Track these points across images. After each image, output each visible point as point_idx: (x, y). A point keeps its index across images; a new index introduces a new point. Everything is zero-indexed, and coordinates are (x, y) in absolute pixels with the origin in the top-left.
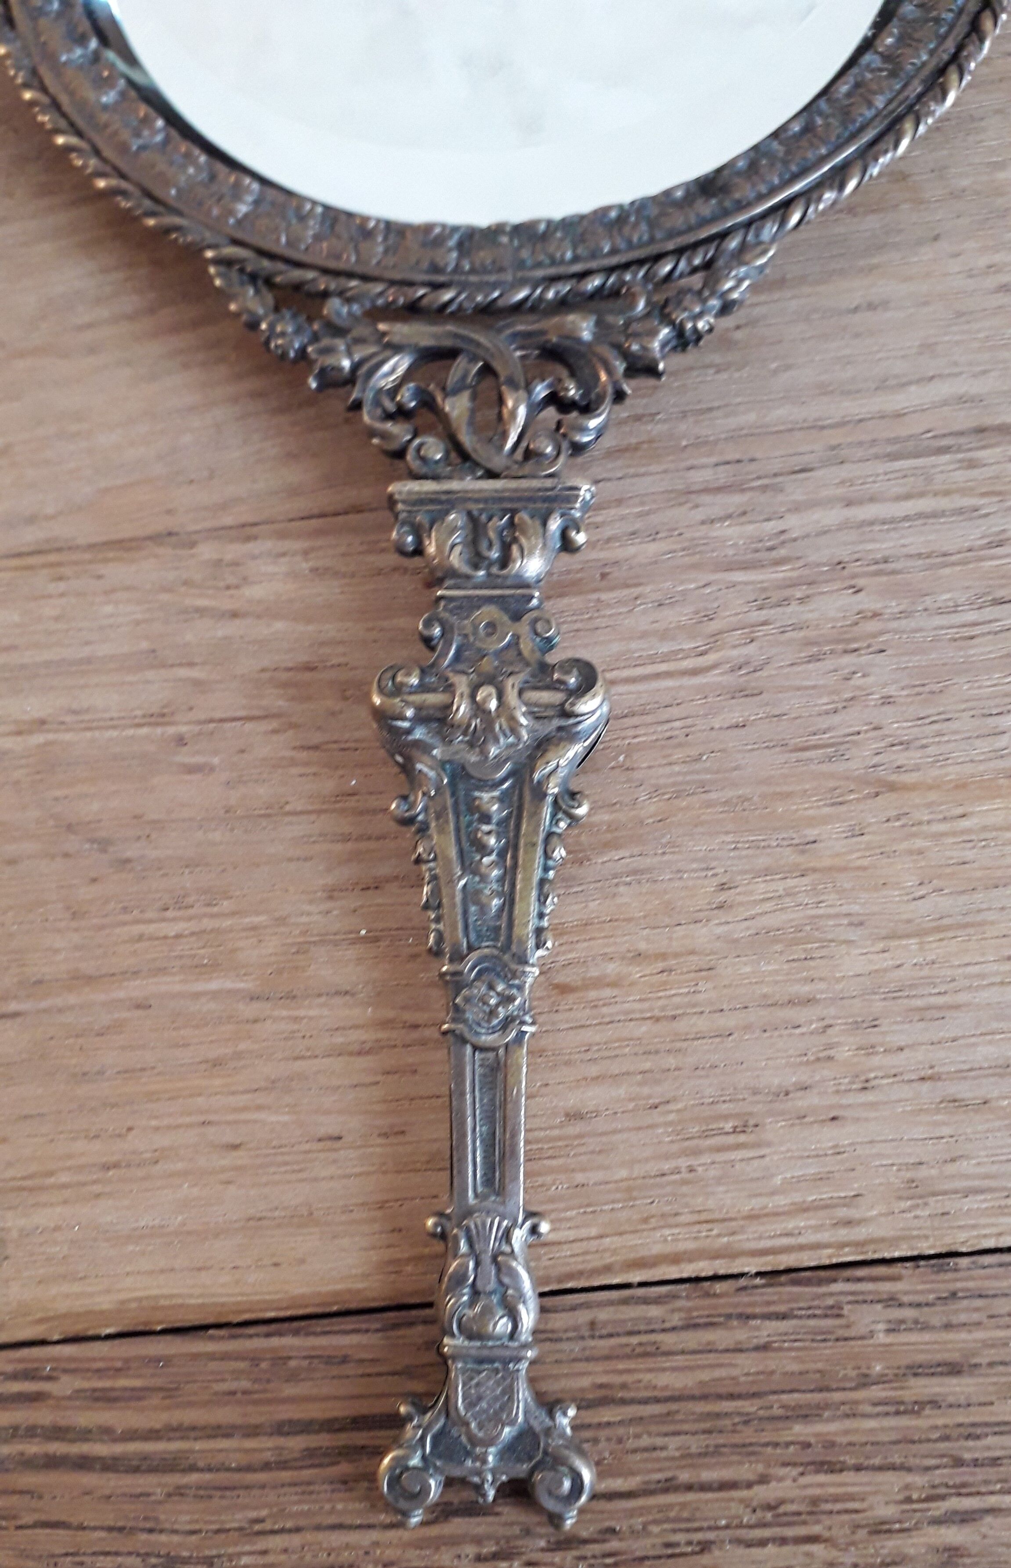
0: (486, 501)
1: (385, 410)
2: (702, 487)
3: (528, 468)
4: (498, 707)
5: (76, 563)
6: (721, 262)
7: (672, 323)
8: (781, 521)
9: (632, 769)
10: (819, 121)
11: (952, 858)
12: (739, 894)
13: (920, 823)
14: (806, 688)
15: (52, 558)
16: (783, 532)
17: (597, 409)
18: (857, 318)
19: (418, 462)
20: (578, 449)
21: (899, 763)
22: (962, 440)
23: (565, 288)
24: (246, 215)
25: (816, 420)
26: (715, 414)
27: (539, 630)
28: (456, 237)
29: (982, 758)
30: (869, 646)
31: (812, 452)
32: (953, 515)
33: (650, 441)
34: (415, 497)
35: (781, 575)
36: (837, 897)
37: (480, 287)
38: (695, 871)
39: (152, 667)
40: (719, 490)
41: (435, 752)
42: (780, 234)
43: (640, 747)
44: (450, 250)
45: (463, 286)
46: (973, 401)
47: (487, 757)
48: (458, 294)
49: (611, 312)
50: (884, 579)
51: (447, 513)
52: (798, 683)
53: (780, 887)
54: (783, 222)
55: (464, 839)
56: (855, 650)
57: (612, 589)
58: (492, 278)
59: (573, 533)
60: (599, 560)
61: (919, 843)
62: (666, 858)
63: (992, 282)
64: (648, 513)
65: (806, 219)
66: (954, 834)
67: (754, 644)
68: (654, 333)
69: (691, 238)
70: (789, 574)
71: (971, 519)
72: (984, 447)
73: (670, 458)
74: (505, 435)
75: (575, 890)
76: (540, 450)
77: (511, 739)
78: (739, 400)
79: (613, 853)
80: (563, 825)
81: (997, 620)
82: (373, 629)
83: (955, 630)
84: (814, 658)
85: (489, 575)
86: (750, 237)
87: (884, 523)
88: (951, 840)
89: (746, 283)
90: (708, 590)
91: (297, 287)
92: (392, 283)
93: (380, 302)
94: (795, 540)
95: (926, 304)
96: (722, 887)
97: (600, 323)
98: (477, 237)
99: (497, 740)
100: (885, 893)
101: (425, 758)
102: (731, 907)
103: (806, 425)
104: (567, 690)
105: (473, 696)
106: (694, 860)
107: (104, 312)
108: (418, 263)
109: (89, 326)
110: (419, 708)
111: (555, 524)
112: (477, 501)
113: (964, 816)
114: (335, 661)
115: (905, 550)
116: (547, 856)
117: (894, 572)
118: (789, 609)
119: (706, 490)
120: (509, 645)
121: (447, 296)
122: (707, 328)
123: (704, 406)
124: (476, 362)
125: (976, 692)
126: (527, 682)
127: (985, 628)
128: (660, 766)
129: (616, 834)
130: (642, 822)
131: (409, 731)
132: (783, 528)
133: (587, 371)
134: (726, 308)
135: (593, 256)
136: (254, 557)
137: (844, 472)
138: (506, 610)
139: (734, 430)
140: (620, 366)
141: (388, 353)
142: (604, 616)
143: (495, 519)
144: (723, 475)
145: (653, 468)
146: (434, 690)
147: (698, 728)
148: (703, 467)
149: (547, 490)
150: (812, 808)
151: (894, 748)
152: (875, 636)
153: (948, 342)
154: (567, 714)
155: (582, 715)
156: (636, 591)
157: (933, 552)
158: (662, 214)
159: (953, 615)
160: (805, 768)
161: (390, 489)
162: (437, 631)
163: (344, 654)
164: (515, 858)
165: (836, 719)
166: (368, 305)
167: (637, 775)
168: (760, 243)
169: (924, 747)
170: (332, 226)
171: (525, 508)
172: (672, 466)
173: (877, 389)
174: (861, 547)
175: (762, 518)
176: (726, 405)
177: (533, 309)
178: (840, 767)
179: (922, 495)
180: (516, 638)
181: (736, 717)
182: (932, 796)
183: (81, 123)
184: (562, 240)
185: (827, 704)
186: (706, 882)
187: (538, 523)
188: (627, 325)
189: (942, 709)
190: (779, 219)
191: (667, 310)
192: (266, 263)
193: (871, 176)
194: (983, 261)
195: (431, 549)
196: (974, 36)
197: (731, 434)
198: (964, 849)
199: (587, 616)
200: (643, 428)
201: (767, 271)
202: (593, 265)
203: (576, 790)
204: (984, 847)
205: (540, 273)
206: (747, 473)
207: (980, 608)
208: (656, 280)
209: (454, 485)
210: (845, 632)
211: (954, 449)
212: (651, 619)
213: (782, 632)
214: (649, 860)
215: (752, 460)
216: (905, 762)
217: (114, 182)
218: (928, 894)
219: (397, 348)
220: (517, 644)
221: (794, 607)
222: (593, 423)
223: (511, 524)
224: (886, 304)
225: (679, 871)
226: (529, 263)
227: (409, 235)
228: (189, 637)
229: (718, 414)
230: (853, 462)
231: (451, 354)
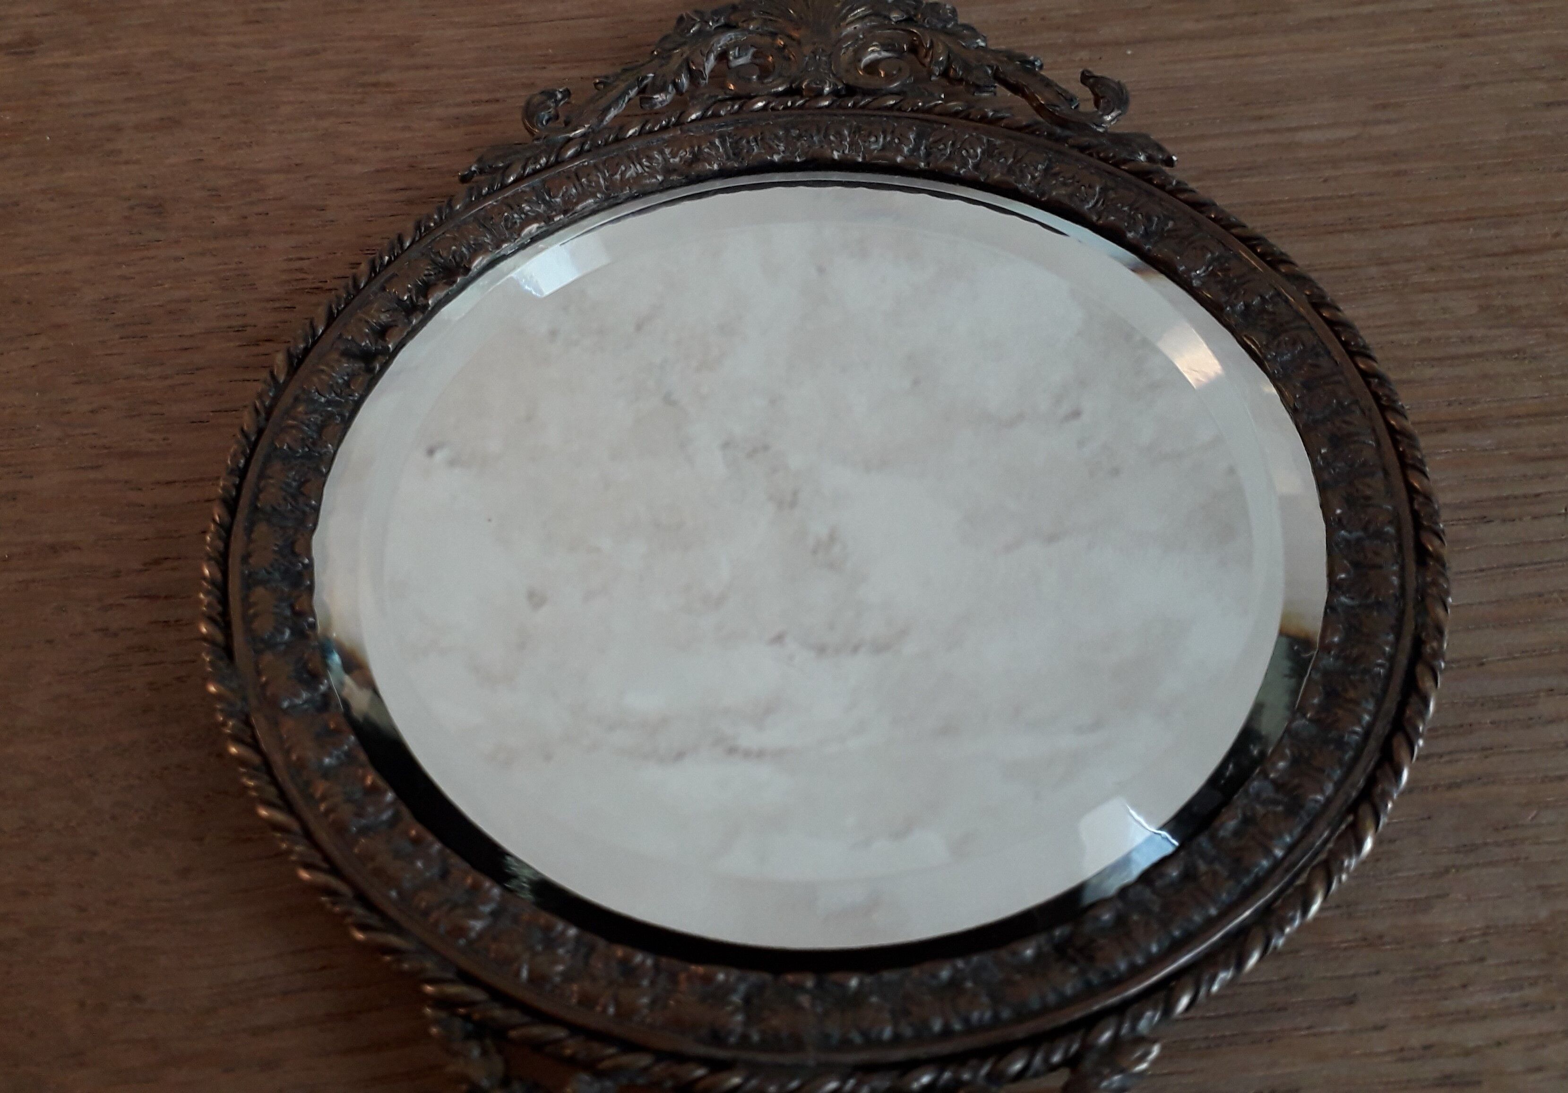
6: (1089, 1065)
10: (1202, 867)
23: (884, 1084)
24: (481, 935)
28: (743, 988)
37: (771, 1073)
42: (1165, 1025)
44: (735, 1010)
45: (753, 1069)
48: (747, 1081)
54: (1168, 1009)
58: (788, 1060)
65: (1198, 1003)
69: (1047, 1023)
86: (1125, 1029)
91: (538, 1046)
92: (661, 1056)
93: (641, 1081)
108: (695, 1027)
135: (920, 1038)
158: (1011, 985)
166: (624, 1081)
168: (1138, 1040)
170: (587, 959)
183: (293, 792)
184: (879, 1009)
190: (1162, 1005)
192: (498, 1013)
193: (1275, 948)
194: (1416, 1039)
196: (1387, 768)
201: (1152, 1083)
202: (921, 1052)
205: (852, 1058)
208: (1004, 1080)
217: (322, 878)
226: (835, 1042)
227: (682, 978)
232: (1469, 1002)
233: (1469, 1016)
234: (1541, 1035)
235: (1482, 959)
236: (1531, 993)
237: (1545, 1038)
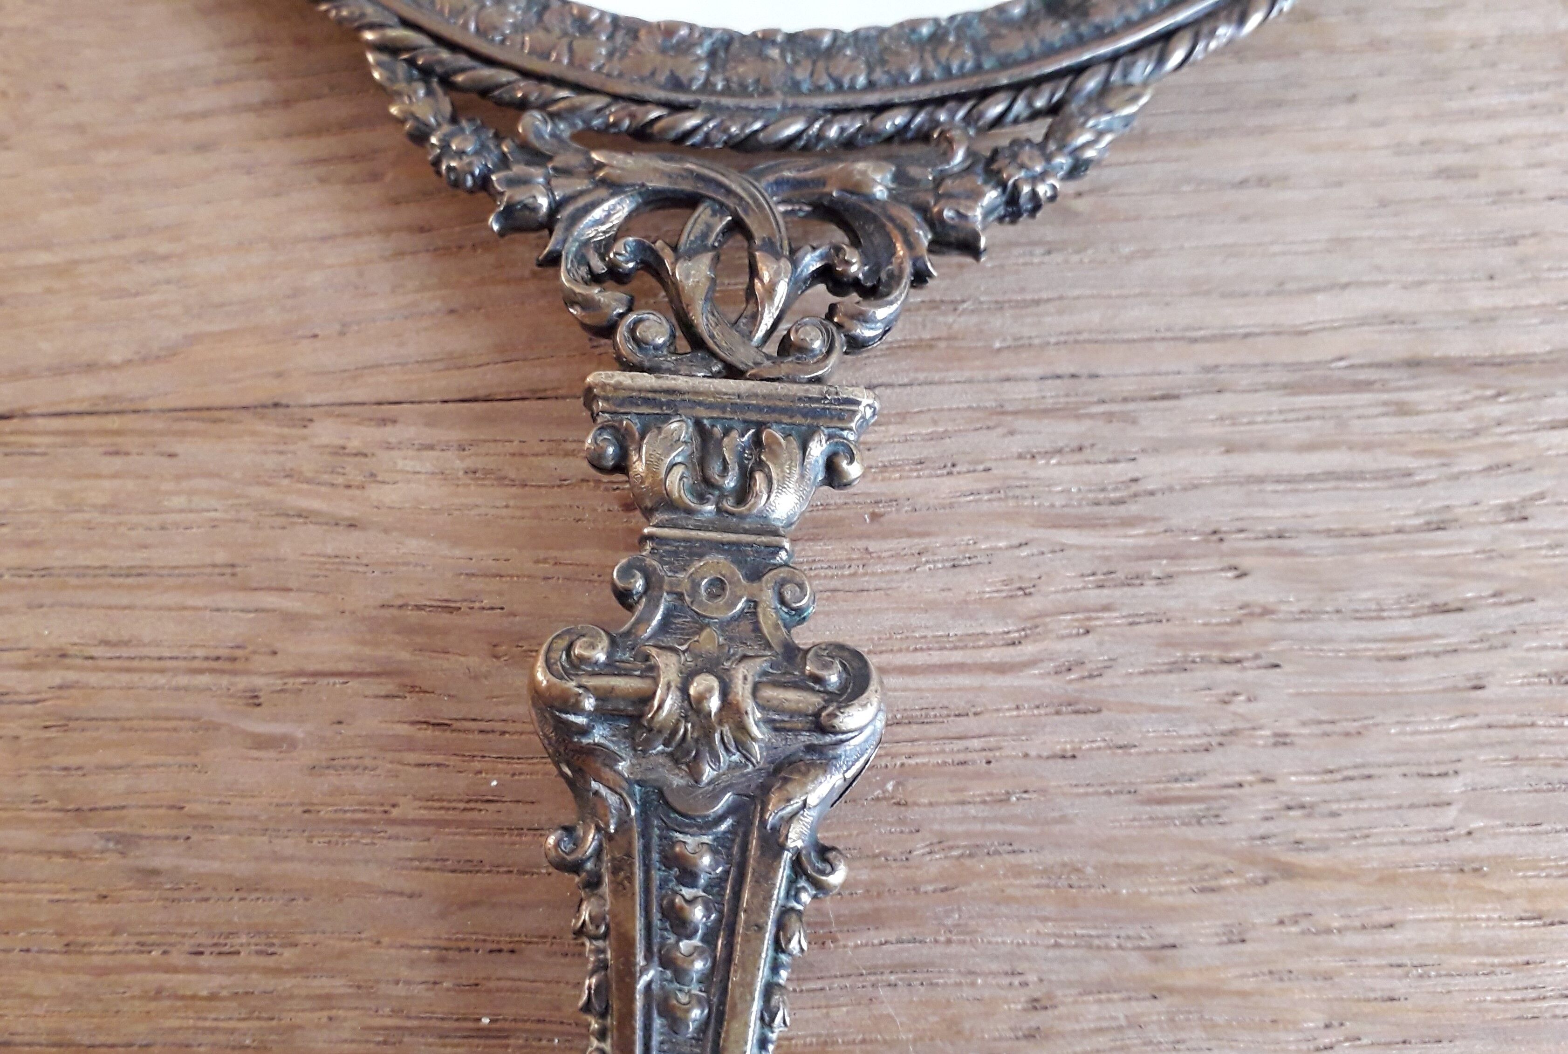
0: (723, 407)
1: (591, 271)
2: (1020, 407)
3: (787, 367)
4: (721, 709)
5: (142, 433)
6: (1073, 107)
7: (1003, 185)
8: (1131, 465)
9: (906, 804)
11: (1373, 990)
12: (1060, 1018)
13: (1328, 931)
14: (1167, 709)
15: (113, 423)
16: (1135, 480)
17: (888, 294)
18: (1244, 195)
19: (631, 346)
20: (855, 345)
21: (1298, 836)
22: (1386, 374)
23: (853, 124)
25: (1187, 329)
26: (1042, 308)
27: (788, 596)
28: (708, 43)
29: (1418, 839)
30: (1257, 657)
31: (1179, 373)
32: (1376, 479)
33: (951, 338)
34: (622, 394)
35: (1130, 541)
36: (1204, 1035)
37: (734, 113)
38: (994, 974)
39: (228, 588)
40: (1046, 412)
41: (622, 766)
42: (1156, 76)
43: (917, 772)
44: (699, 60)
45: (714, 110)
46: (1402, 322)
47: (697, 781)
48: (706, 121)
49: (916, 161)
50: (1280, 561)
51: (667, 418)
52: (1153, 701)
53: (1119, 1011)
54: (1161, 60)
55: (655, 909)
56: (1238, 661)
57: (885, 536)
58: (753, 103)
59: (844, 464)
60: (868, 495)
61: (1327, 963)
62: (953, 949)
63: (1427, 162)
64: (942, 436)
65: (1192, 59)
66: (1377, 952)
67: (1090, 636)
68: (975, 195)
69: (1033, 71)
70: (1142, 541)
71: (1402, 487)
72: (1417, 388)
73: (978, 363)
74: (755, 318)
75: (812, 985)
76: (804, 344)
77: (736, 757)
78: (1077, 292)
79: (872, 933)
80: (805, 897)
81: (1438, 636)
82: (545, 561)
83: (1379, 645)
84: (1175, 667)
85: (719, 510)
86: (1115, 77)
87: (1278, 482)
88: (1372, 961)
89: (1108, 138)
90: (1024, 552)
91: (485, 91)
92: (616, 97)
93: (596, 122)
94: (1152, 493)
95: (1339, 184)
96: (1035, 1005)
97: (900, 177)
98: (736, 45)
99: (716, 758)
100: (1273, 1035)
101: (607, 773)
102: (1047, 1037)
103: (1169, 335)
104: (826, 692)
105: (684, 690)
106: (996, 957)
107: (222, 98)
108: (653, 74)
109: (205, 115)
110: (602, 696)
111: (818, 449)
112: (710, 406)
113: (1391, 926)
114: (486, 603)
115: (1307, 522)
116: (779, 947)
117: (1294, 553)
118: (1141, 592)
119: (1027, 412)
120: (742, 614)
121: (691, 122)
122: (1049, 194)
123: (1028, 297)
124: (723, 215)
125: (1408, 738)
126: (765, 673)
127: (1422, 646)
128: (946, 804)
129: (879, 903)
130: (916, 890)
131: (584, 731)
132: (1137, 475)
133: (877, 240)
134: (1077, 169)
135: (895, 84)
136: (389, 447)
137: (1226, 403)
138: (740, 563)
139: (1068, 333)
140: (924, 237)
141: (603, 192)
142: (873, 574)
143: (734, 434)
144: (1052, 392)
145: (952, 376)
146: (627, 674)
147: (1004, 753)
148: (1025, 379)
149: (811, 399)
150: (1171, 893)
151: (1291, 813)
152: (1265, 642)
153: (1370, 238)
154: (822, 729)
155: (844, 733)
156: (920, 543)
157: (1347, 529)
158: (994, 35)
159: (1376, 623)
160: (1162, 831)
161: (589, 379)
162: (639, 584)
163: (500, 594)
164: (730, 946)
165: (1208, 761)
166: (580, 125)
167: (912, 814)
168: (1130, 85)
169: (1334, 814)
170: (540, 15)
171: (779, 423)
172: (979, 375)
173: (1269, 294)
174: (1245, 512)
175: (1104, 458)
176: (1061, 298)
177: (806, 149)
178: (1213, 834)
179: (1332, 446)
180: (754, 604)
181: (1062, 741)
182: (1348, 890)
184: (853, 59)
185: (1197, 736)
186: (1010, 995)
187: (795, 444)
188: (939, 181)
189: (1359, 760)
190: (1155, 56)
191: (995, 167)
192: (445, 55)
193: (1281, 11)
194: (1416, 134)
195: (639, 467)
197: (1062, 338)
198: (1391, 977)
199: (847, 572)
200: (941, 319)
201: (1135, 123)
203: (827, 844)
204: (1421, 976)
205: (820, 102)
206: (1086, 394)
207: (1415, 616)
208: (981, 123)
209: (680, 382)
210: (1223, 633)
211: (1378, 386)
212: (940, 585)
213: (1131, 624)
214: (925, 951)
215: (1094, 376)
216: (1309, 835)
218: (1339, 1042)
219: (615, 187)
220: (755, 614)
221: (1150, 588)
222: (883, 313)
223: (757, 442)
224: (1282, 180)
225: (971, 973)
226: (805, 87)
227: (643, 34)
228: (286, 550)
229: (1051, 307)
230: (1235, 391)
231: (691, 201)
232: (1473, 102)
233: (1472, 115)
234: (1545, 135)
235: (1493, 65)
236: (1539, 97)
237: (1549, 138)
